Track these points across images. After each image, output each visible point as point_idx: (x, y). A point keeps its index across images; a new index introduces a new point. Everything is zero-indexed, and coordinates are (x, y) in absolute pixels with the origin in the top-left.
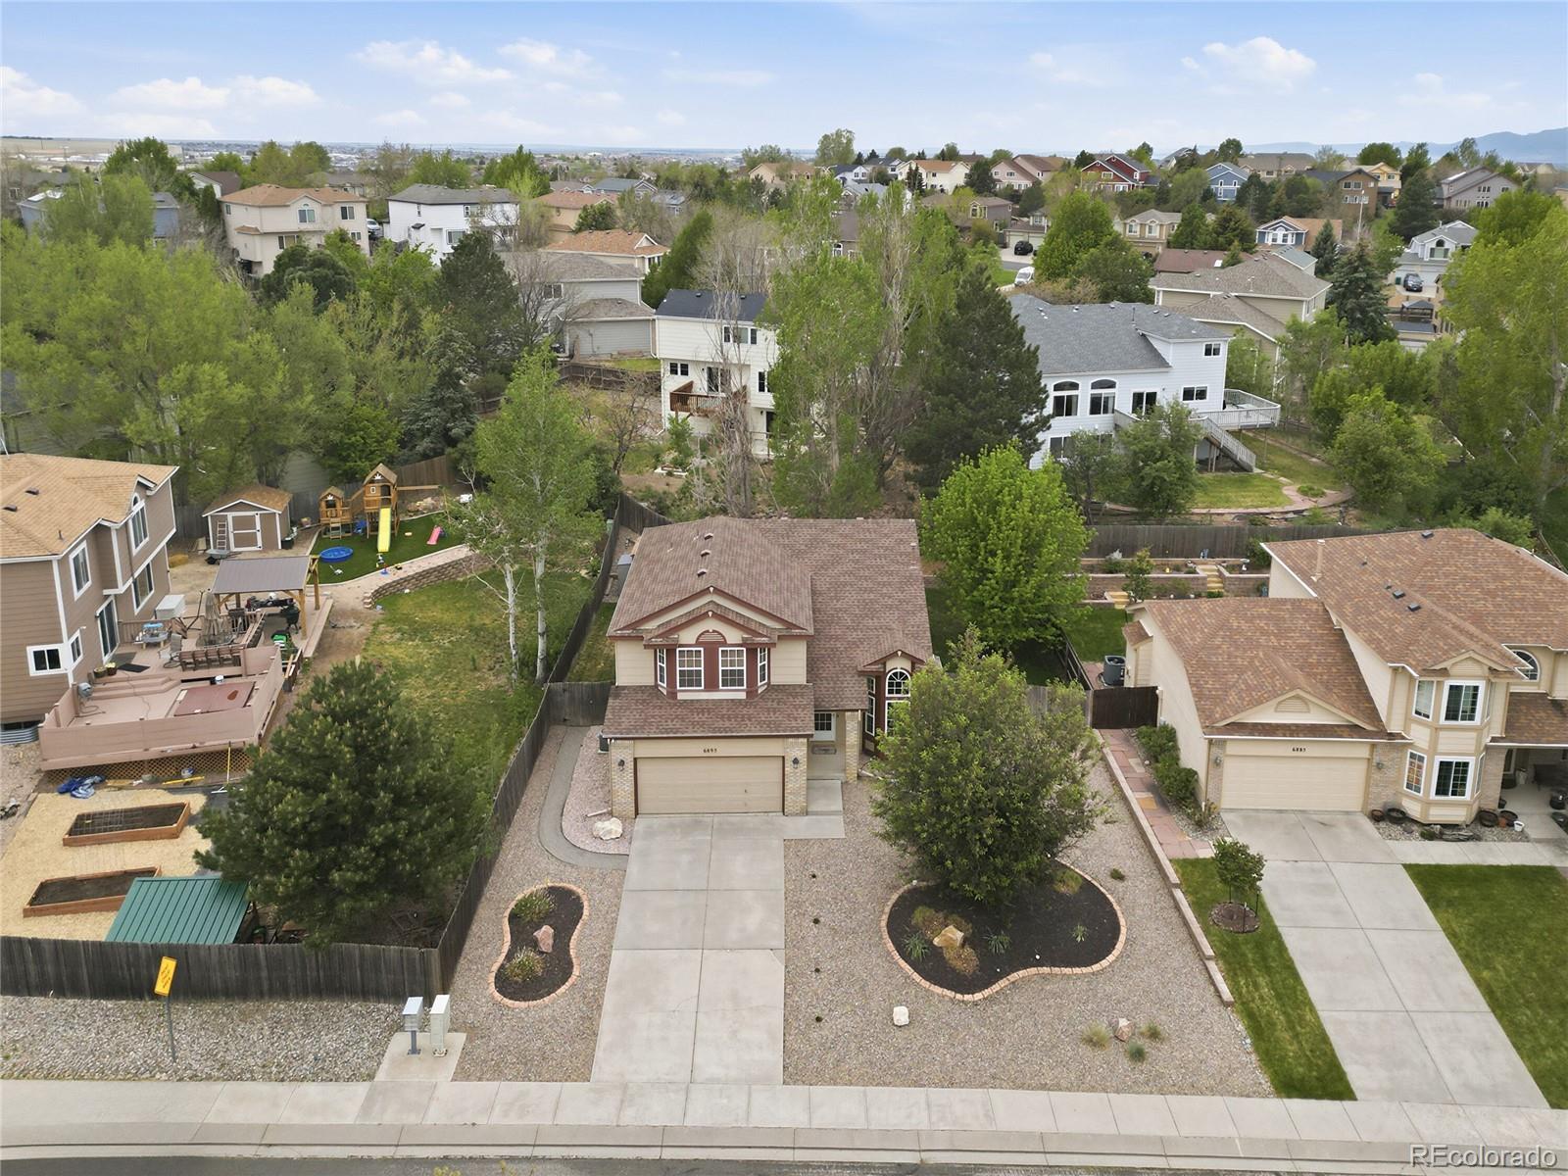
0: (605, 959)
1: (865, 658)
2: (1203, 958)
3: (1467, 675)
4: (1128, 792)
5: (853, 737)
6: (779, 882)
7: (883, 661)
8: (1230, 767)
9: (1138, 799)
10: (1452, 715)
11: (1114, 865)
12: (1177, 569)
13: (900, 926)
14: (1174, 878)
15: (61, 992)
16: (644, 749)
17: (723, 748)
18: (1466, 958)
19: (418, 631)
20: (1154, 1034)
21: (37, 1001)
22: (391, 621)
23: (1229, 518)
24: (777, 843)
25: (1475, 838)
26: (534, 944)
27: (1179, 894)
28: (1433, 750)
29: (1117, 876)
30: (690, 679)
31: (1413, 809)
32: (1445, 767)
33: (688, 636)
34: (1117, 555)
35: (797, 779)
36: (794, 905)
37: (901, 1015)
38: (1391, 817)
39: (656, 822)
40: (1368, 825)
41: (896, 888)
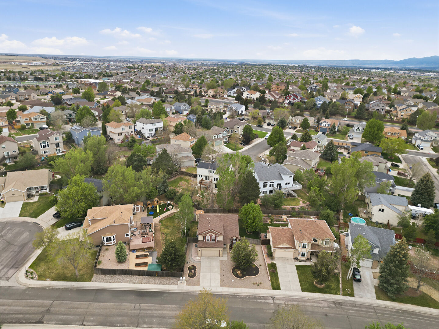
0: (200, 274)
1: (230, 237)
2: (268, 275)
3: (305, 242)
4: (264, 254)
5: (228, 247)
6: (219, 266)
7: (233, 237)
8: (276, 252)
9: (265, 255)
10: (303, 247)
11: (260, 264)
12: (279, 217)
13: (233, 271)
14: (267, 266)
15: (143, 276)
16: (202, 249)
17: (212, 249)
18: (299, 276)
19: (167, 227)
20: (261, 283)
21: (140, 276)
22: (163, 225)
23: (289, 208)
24: (219, 261)
25: (306, 262)
26: (192, 272)
27: (267, 268)
28: (301, 251)
29: (260, 265)
30: (208, 240)
31: (299, 258)
32: (302, 253)
33: (208, 235)
34: (270, 215)
35: (221, 253)
36: (221, 269)
37: (233, 281)
38: (296, 259)
39: (204, 257)
40: (293, 260)
41: (233, 266)
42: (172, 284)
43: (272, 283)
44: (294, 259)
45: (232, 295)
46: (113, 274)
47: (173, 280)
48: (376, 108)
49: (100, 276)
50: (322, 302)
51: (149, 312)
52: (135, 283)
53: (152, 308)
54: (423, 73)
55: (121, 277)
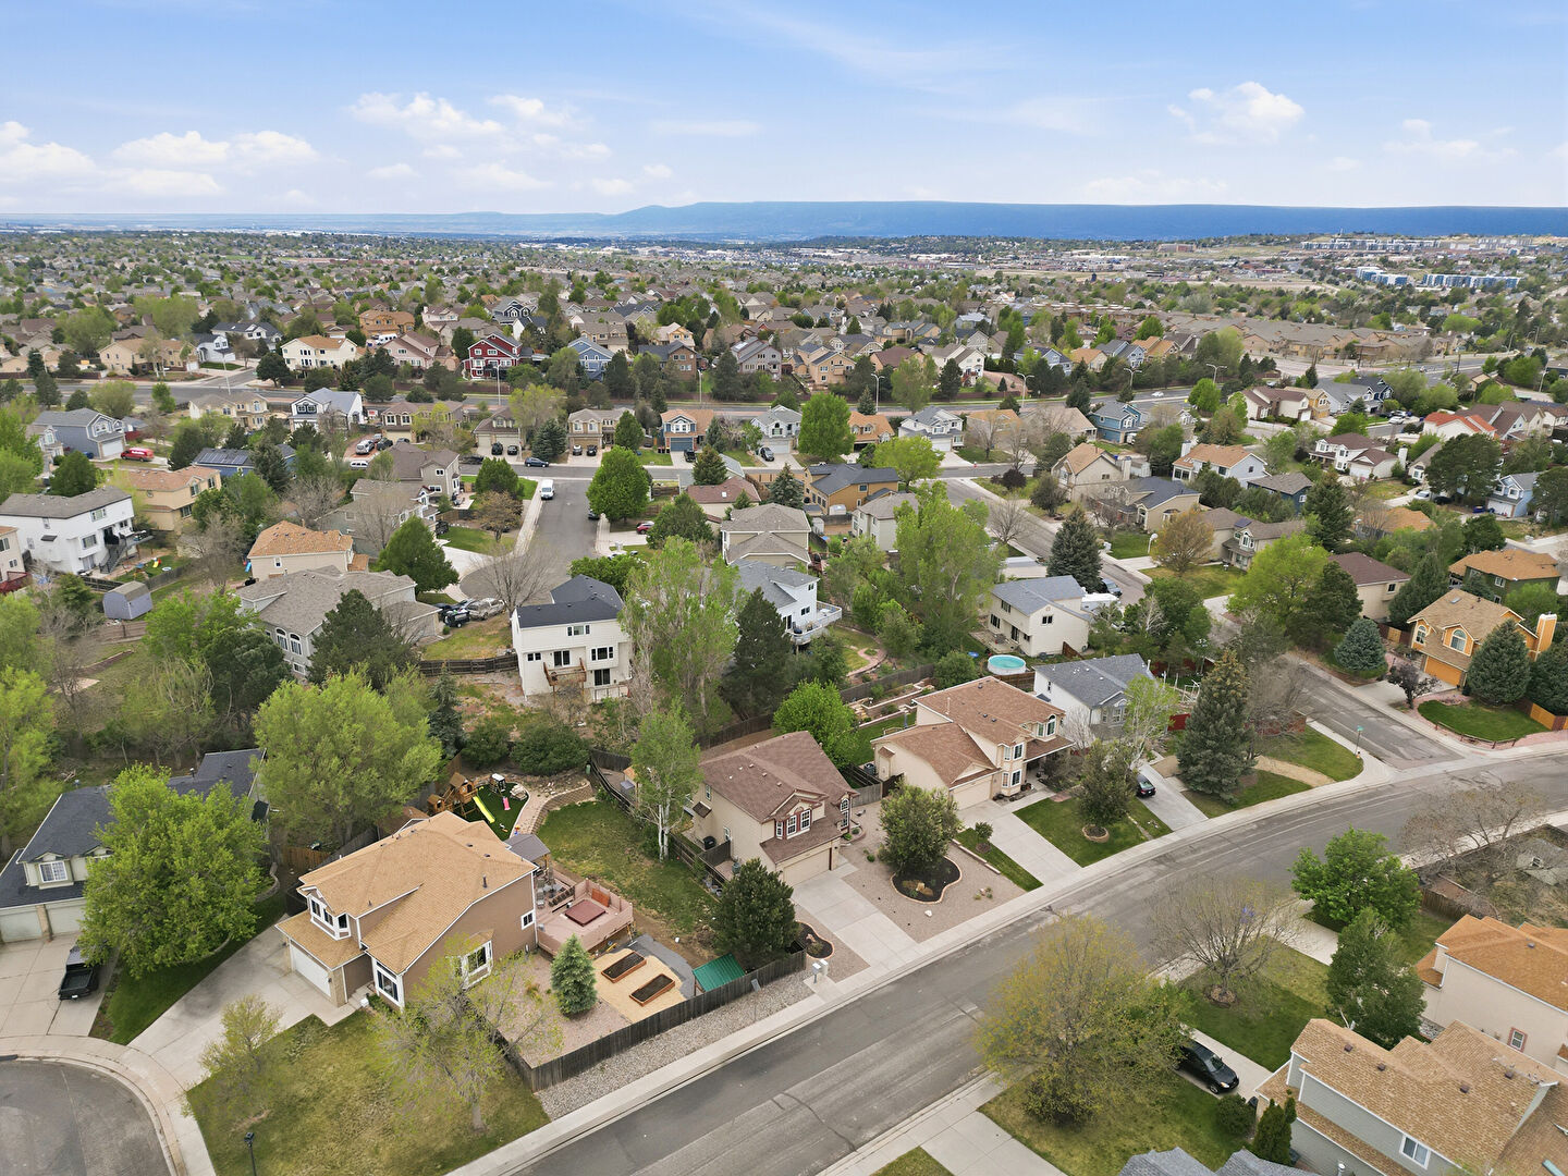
0: (834, 937)
3: (1019, 742)
6: (856, 893)
7: (840, 798)
10: (1015, 757)
13: (903, 890)
15: (695, 1016)
16: (787, 864)
17: (812, 852)
18: (1044, 835)
20: (989, 890)
21: (689, 1023)
24: (840, 881)
25: (1026, 796)
26: (811, 941)
27: (961, 847)
28: (1010, 770)
30: (791, 830)
31: (1005, 792)
32: (1013, 775)
33: (791, 813)
35: (836, 855)
36: (868, 898)
37: (929, 914)
38: (999, 797)
40: (993, 803)
41: (890, 878)
42: (797, 998)
43: (1011, 877)
44: (994, 799)
45: (967, 947)
46: (599, 1061)
47: (788, 984)
48: (756, 363)
49: (564, 1088)
50: (1137, 870)
51: (832, 1097)
52: (695, 1050)
53: (829, 1083)
54: (701, 252)
55: (633, 1053)
